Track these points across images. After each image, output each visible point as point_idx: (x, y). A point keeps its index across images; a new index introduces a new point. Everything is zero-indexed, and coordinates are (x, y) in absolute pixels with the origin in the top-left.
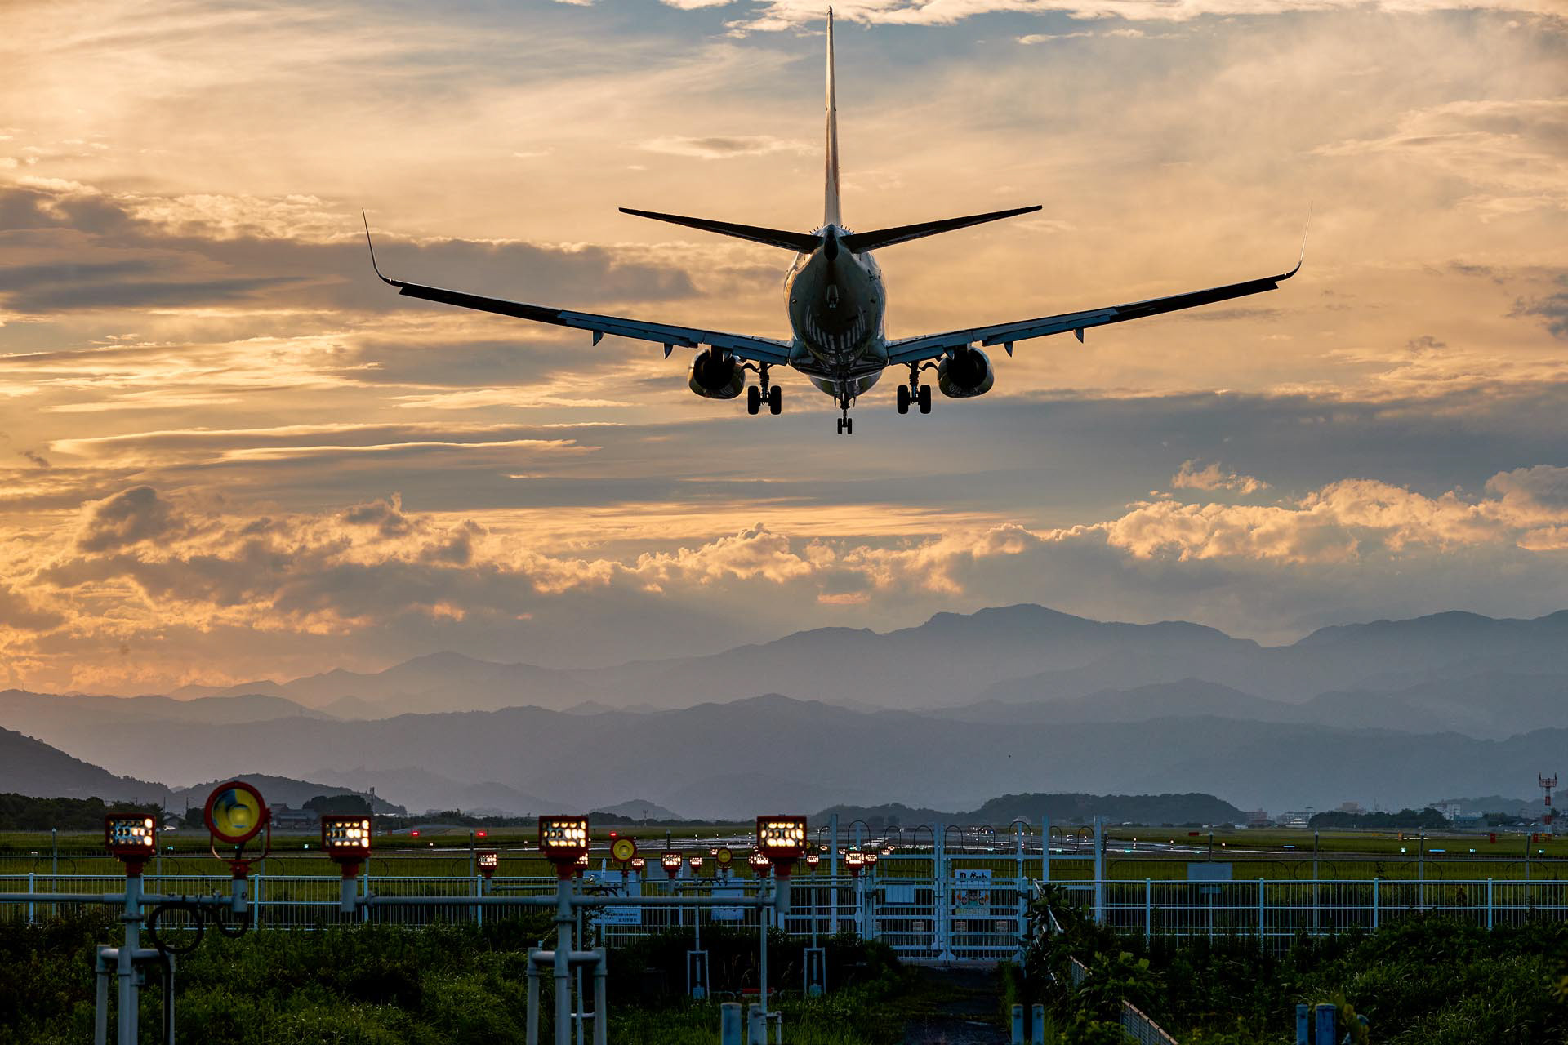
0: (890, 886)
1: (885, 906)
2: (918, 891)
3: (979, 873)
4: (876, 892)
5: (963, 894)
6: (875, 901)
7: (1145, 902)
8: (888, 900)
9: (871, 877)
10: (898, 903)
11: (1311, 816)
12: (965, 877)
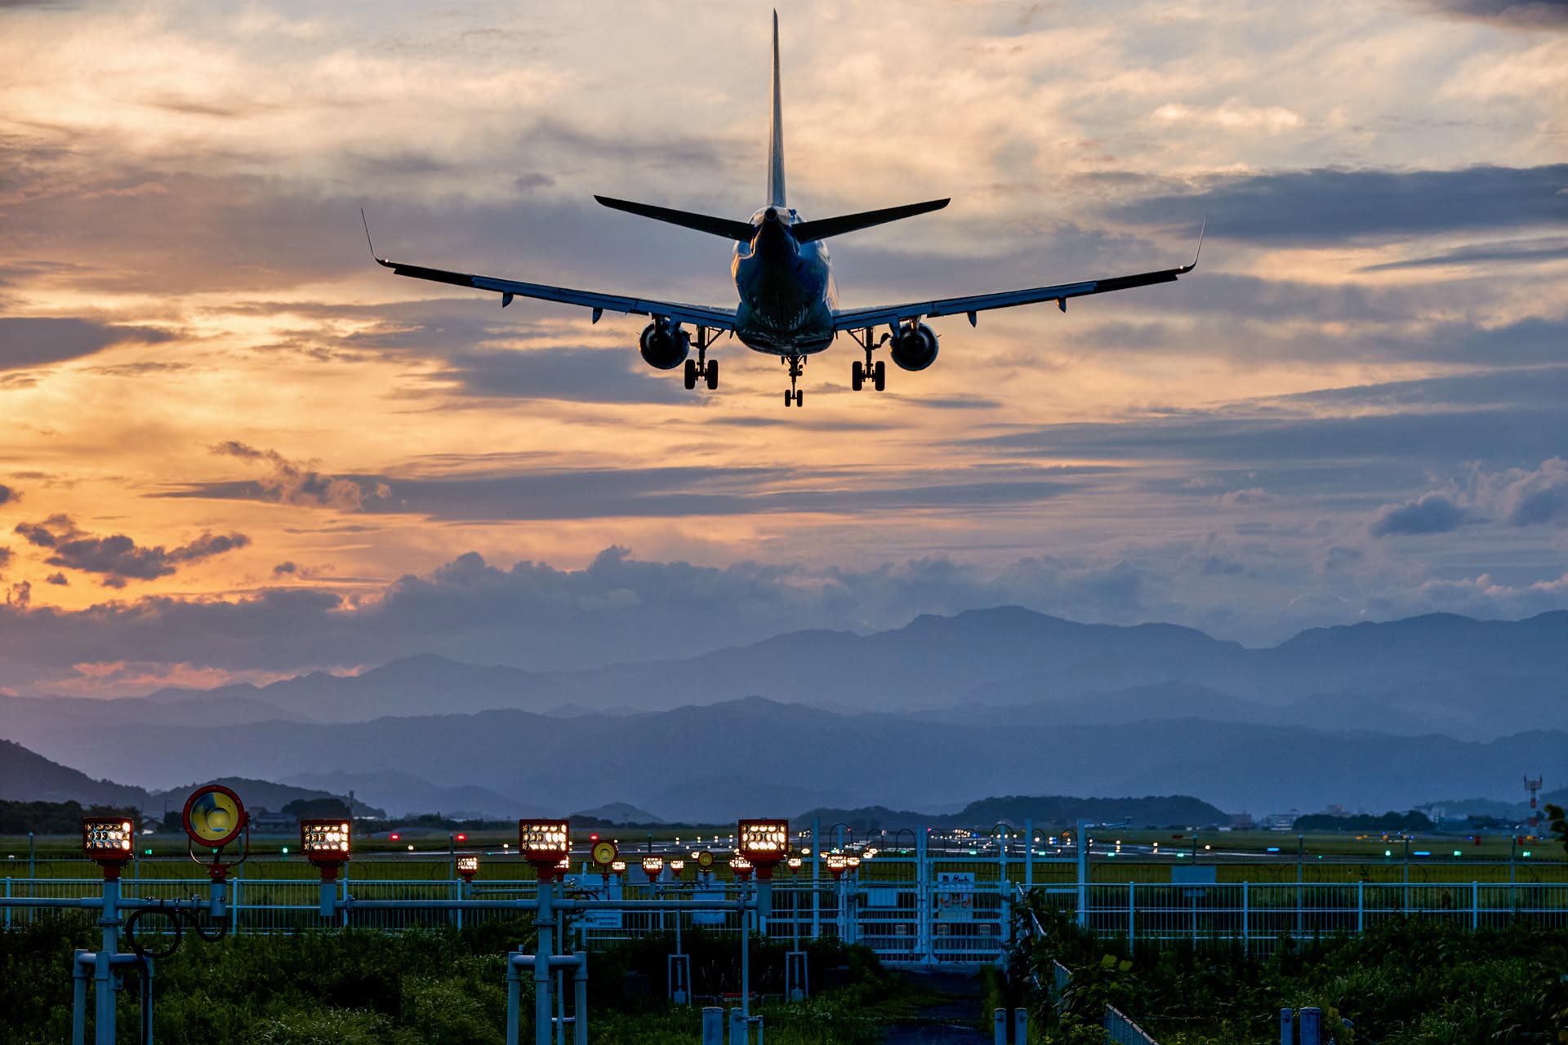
0: (872, 890)
1: (868, 910)
2: (901, 894)
3: (961, 876)
4: (858, 896)
5: (946, 897)
6: (857, 905)
7: (1128, 905)
8: (871, 903)
9: (854, 880)
10: (880, 907)
11: (1295, 818)
12: (947, 880)
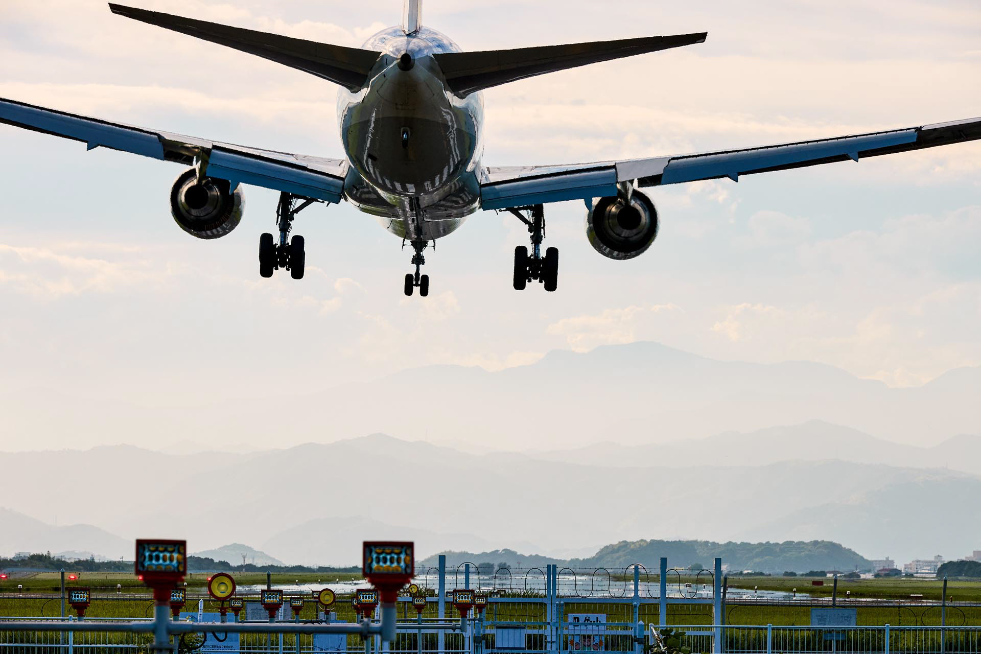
0: (500, 631)
1: (495, 651)
2: (529, 636)
3: (593, 617)
4: (485, 637)
5: (577, 640)
6: (484, 646)
7: (766, 648)
8: (498, 644)
9: (480, 620)
10: (508, 648)
11: (939, 565)
12: (578, 621)
